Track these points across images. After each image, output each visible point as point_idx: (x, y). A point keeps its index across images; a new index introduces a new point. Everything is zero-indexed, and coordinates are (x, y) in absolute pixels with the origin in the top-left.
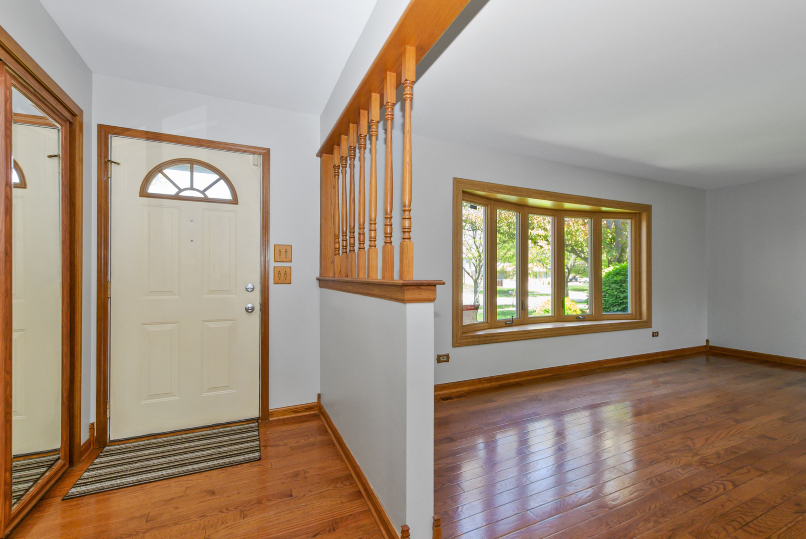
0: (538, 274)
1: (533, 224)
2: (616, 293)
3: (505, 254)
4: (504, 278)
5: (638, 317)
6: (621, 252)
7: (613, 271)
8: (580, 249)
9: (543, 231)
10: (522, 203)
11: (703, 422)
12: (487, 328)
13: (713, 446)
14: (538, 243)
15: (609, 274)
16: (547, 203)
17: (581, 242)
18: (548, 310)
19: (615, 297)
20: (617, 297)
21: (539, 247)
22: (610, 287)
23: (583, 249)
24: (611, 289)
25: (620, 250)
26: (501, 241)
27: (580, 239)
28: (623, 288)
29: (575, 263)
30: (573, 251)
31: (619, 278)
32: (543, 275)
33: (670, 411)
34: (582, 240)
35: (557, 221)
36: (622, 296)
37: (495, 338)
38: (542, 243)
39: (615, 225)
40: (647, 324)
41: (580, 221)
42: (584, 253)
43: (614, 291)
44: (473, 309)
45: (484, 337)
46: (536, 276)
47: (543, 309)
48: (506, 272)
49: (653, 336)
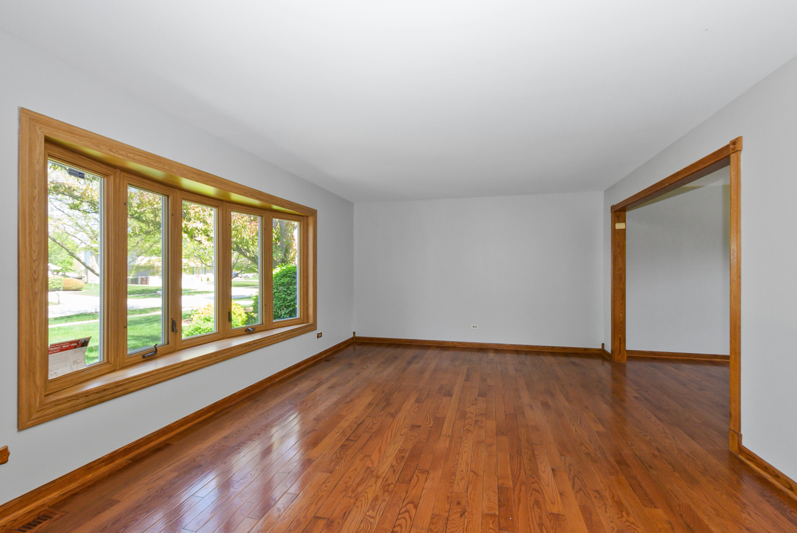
0: (195, 270)
1: (188, 214)
2: (284, 296)
3: (151, 246)
4: (151, 275)
5: (305, 321)
6: (285, 252)
7: (280, 272)
8: (246, 247)
9: (202, 224)
10: (171, 183)
11: (371, 428)
12: (107, 371)
13: (386, 458)
14: (195, 237)
15: (277, 275)
16: (209, 190)
17: (246, 239)
18: (208, 318)
19: (282, 299)
20: (284, 299)
21: (197, 242)
22: (278, 290)
23: (248, 248)
24: (278, 291)
25: (284, 250)
26: (142, 231)
27: (245, 237)
28: (290, 290)
29: (238, 259)
30: (239, 249)
31: (286, 280)
32: (201, 271)
33: (344, 424)
34: (248, 238)
35: (222, 215)
36: (289, 299)
37: (120, 389)
38: (202, 238)
39: (280, 226)
40: (313, 327)
41: (246, 217)
42: (249, 252)
43: (282, 293)
44: (75, 347)
45: (98, 393)
46: (192, 271)
47: (203, 316)
48: (153, 267)
49: (318, 337)
